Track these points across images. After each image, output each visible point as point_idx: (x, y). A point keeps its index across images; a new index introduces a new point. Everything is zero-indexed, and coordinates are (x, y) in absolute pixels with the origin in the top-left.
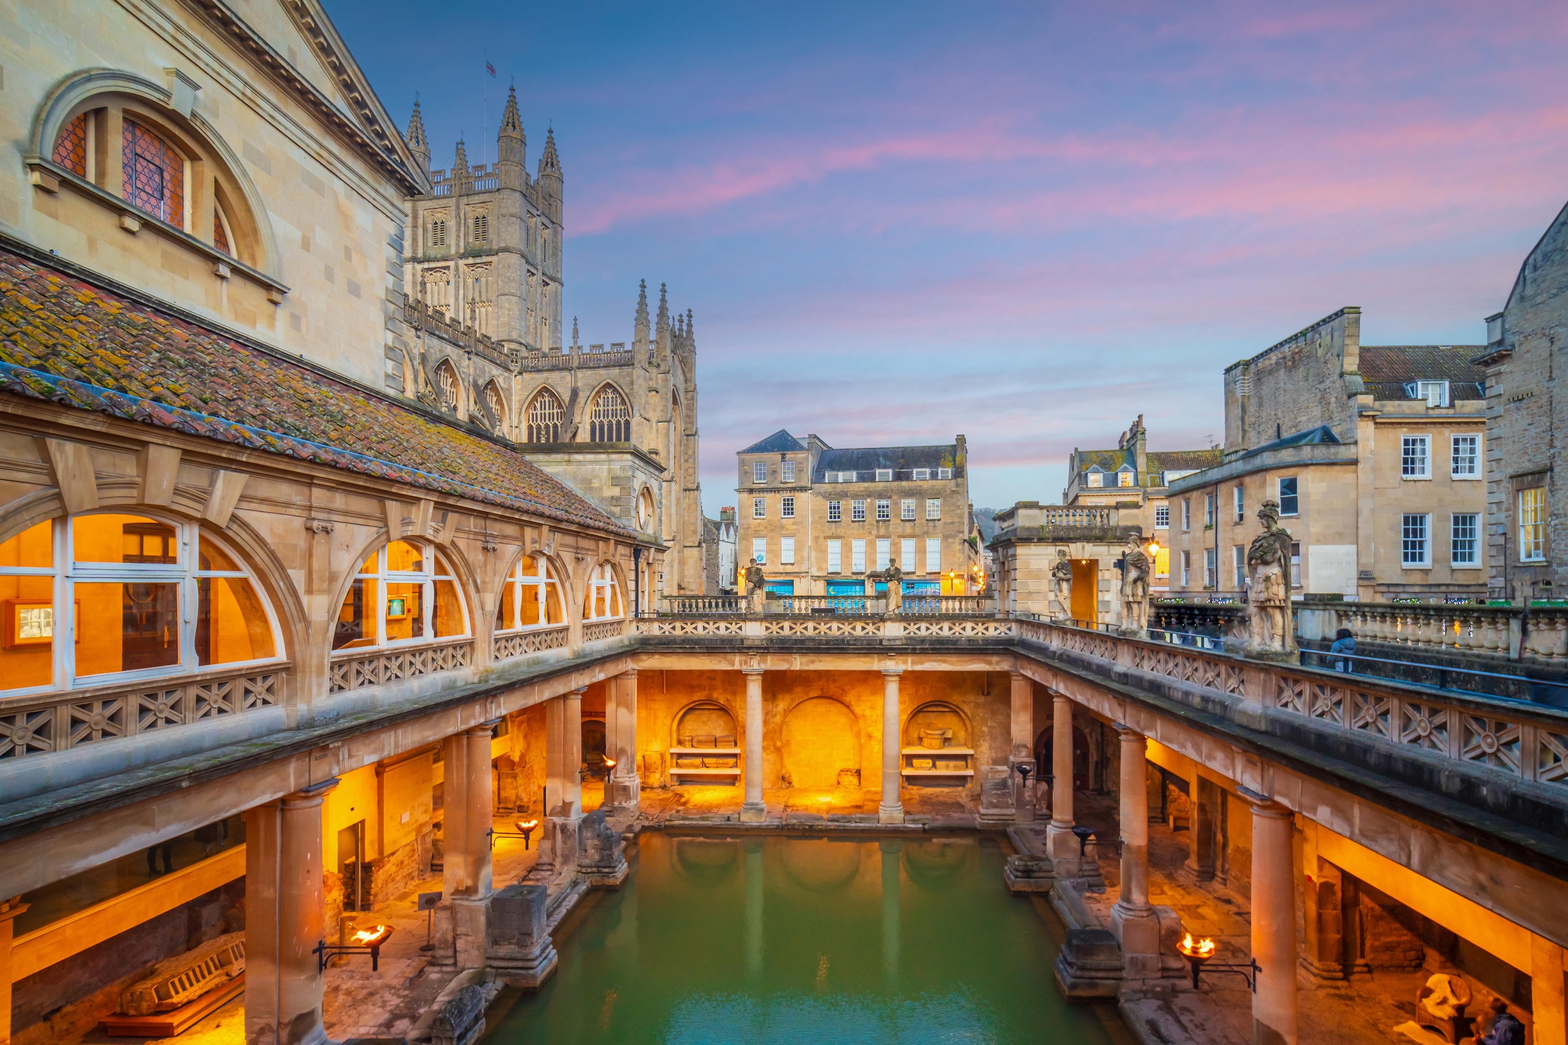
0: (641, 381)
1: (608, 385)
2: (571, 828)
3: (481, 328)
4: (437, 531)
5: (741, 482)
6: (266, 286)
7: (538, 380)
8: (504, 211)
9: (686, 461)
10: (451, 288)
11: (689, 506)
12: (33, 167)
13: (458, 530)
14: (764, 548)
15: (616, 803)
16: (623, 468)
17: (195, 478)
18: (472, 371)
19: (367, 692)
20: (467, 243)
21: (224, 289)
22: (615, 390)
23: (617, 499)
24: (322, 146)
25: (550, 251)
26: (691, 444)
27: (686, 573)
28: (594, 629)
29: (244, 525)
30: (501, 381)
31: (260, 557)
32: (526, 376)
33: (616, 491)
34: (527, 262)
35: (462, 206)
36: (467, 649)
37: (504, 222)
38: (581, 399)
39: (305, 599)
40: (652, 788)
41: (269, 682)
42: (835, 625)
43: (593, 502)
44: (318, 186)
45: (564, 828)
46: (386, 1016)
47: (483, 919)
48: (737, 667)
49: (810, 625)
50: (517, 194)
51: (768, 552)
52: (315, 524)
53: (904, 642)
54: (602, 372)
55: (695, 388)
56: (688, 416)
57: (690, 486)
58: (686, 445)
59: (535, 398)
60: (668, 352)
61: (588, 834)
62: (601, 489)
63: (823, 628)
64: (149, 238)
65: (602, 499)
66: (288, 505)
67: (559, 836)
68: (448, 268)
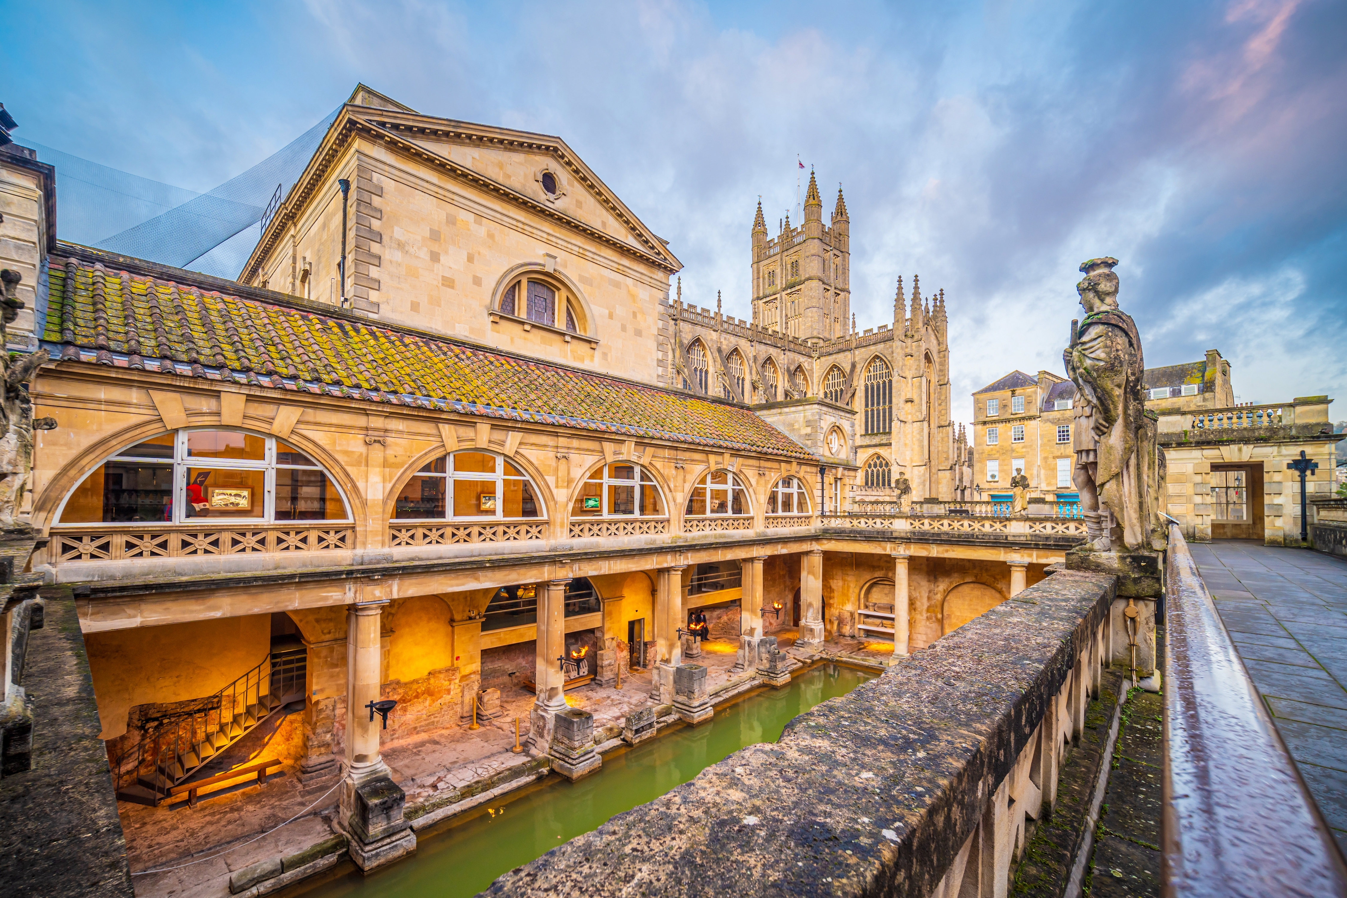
0: (899, 350)
1: (877, 357)
2: (753, 644)
3: (791, 333)
4: (639, 457)
5: (976, 417)
6: (590, 342)
7: (828, 361)
8: (807, 254)
9: (940, 405)
10: (778, 311)
11: (942, 439)
12: (491, 314)
13: (653, 456)
14: (997, 468)
15: (806, 639)
16: (813, 415)
17: (498, 435)
18: (786, 361)
19: (595, 539)
20: (786, 280)
21: (569, 347)
22: (882, 359)
23: (809, 435)
24: (619, 264)
25: (840, 272)
26: (943, 391)
27: (940, 490)
28: (780, 520)
29: (522, 455)
30: (806, 366)
31: (531, 469)
32: (822, 359)
33: (808, 430)
34: (824, 283)
35: (784, 258)
36: (666, 524)
37: (808, 261)
38: (858, 370)
39: (555, 491)
40: (844, 636)
41: (539, 529)
42: (966, 523)
43: (794, 438)
44: (617, 285)
45: (749, 644)
46: (619, 714)
47: (671, 678)
48: (888, 552)
49: (946, 522)
50: (816, 241)
51: (1000, 471)
52: (559, 455)
53: (1029, 538)
54: (872, 348)
55: (947, 349)
56: (941, 370)
57: (943, 423)
58: (940, 393)
59: (828, 373)
60: (921, 325)
61: (763, 650)
62: (799, 429)
63: (956, 525)
64: (535, 331)
65: (800, 436)
66: (545, 446)
67: (747, 648)
68: (776, 299)
